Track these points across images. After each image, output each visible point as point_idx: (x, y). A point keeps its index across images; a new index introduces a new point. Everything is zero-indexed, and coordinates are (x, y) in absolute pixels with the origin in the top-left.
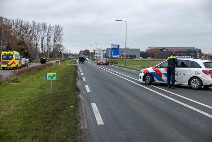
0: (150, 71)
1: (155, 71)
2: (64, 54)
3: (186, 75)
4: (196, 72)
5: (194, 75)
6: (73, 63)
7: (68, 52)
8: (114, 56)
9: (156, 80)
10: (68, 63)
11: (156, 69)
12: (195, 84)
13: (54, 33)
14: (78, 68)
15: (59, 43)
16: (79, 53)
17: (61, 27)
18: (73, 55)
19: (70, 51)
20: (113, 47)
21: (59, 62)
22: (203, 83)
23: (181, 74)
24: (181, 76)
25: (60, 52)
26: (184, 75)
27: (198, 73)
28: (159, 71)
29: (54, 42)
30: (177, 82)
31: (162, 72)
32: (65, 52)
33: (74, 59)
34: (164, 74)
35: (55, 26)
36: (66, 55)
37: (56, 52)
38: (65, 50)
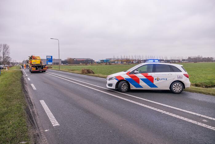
0: (124, 78)
1: (131, 77)
2: (11, 63)
3: (167, 79)
4: (179, 76)
5: (176, 79)
6: (19, 68)
7: (15, 62)
8: (49, 63)
9: (132, 87)
10: (14, 69)
11: (132, 75)
12: (177, 88)
13: (3, 49)
14: (23, 73)
15: (7, 56)
16: (22, 62)
17: (8, 45)
18: (18, 63)
19: (16, 61)
20: (48, 57)
21: (7, 68)
22: (186, 87)
23: (162, 79)
24: (162, 80)
25: (9, 62)
26: (165, 79)
27: (180, 77)
28: (136, 77)
29: (4, 55)
30: (158, 87)
31: (140, 78)
32: (12, 62)
33: (19, 66)
34: (142, 80)
35: (3, 44)
36: (13, 63)
37: (5, 61)
38: (12, 60)
